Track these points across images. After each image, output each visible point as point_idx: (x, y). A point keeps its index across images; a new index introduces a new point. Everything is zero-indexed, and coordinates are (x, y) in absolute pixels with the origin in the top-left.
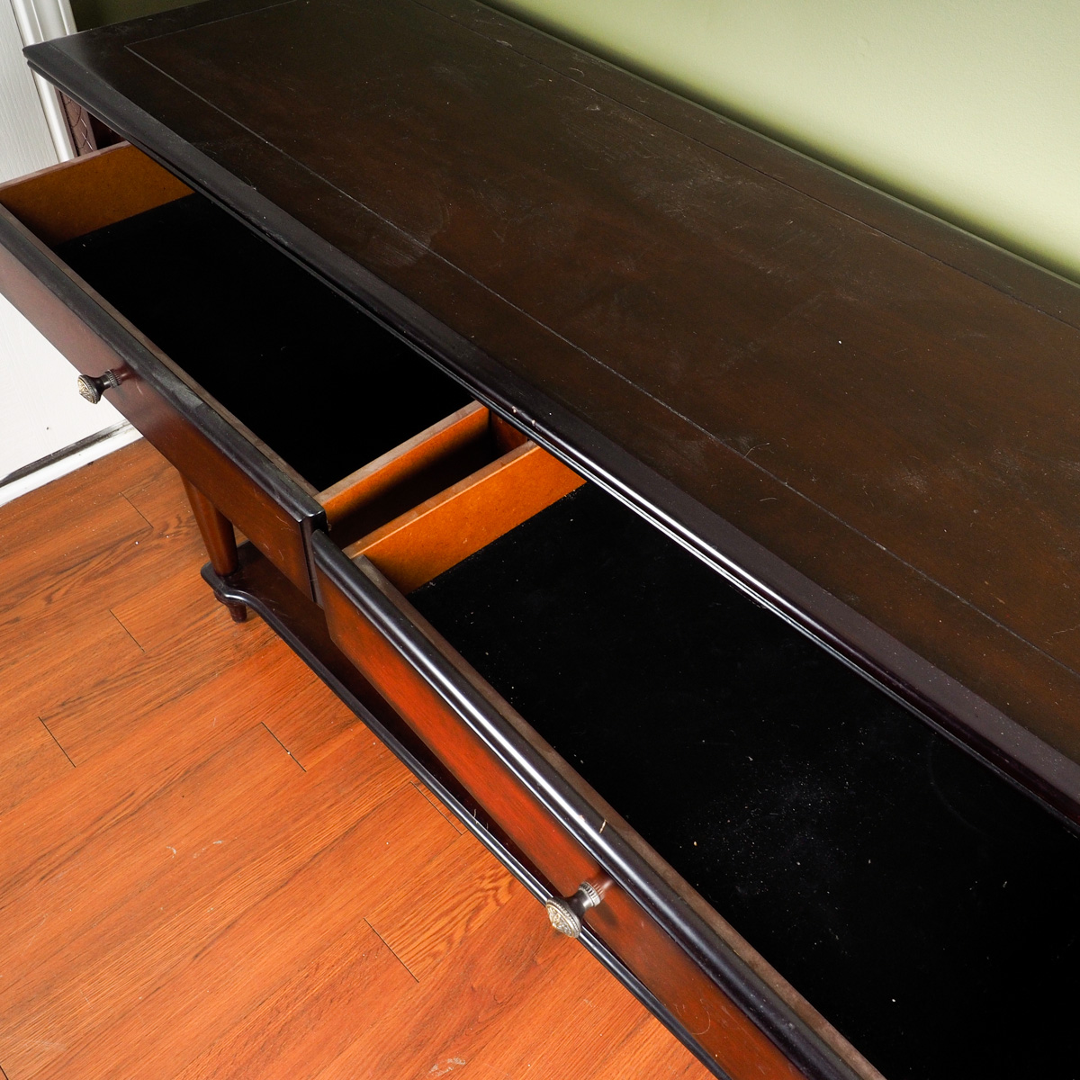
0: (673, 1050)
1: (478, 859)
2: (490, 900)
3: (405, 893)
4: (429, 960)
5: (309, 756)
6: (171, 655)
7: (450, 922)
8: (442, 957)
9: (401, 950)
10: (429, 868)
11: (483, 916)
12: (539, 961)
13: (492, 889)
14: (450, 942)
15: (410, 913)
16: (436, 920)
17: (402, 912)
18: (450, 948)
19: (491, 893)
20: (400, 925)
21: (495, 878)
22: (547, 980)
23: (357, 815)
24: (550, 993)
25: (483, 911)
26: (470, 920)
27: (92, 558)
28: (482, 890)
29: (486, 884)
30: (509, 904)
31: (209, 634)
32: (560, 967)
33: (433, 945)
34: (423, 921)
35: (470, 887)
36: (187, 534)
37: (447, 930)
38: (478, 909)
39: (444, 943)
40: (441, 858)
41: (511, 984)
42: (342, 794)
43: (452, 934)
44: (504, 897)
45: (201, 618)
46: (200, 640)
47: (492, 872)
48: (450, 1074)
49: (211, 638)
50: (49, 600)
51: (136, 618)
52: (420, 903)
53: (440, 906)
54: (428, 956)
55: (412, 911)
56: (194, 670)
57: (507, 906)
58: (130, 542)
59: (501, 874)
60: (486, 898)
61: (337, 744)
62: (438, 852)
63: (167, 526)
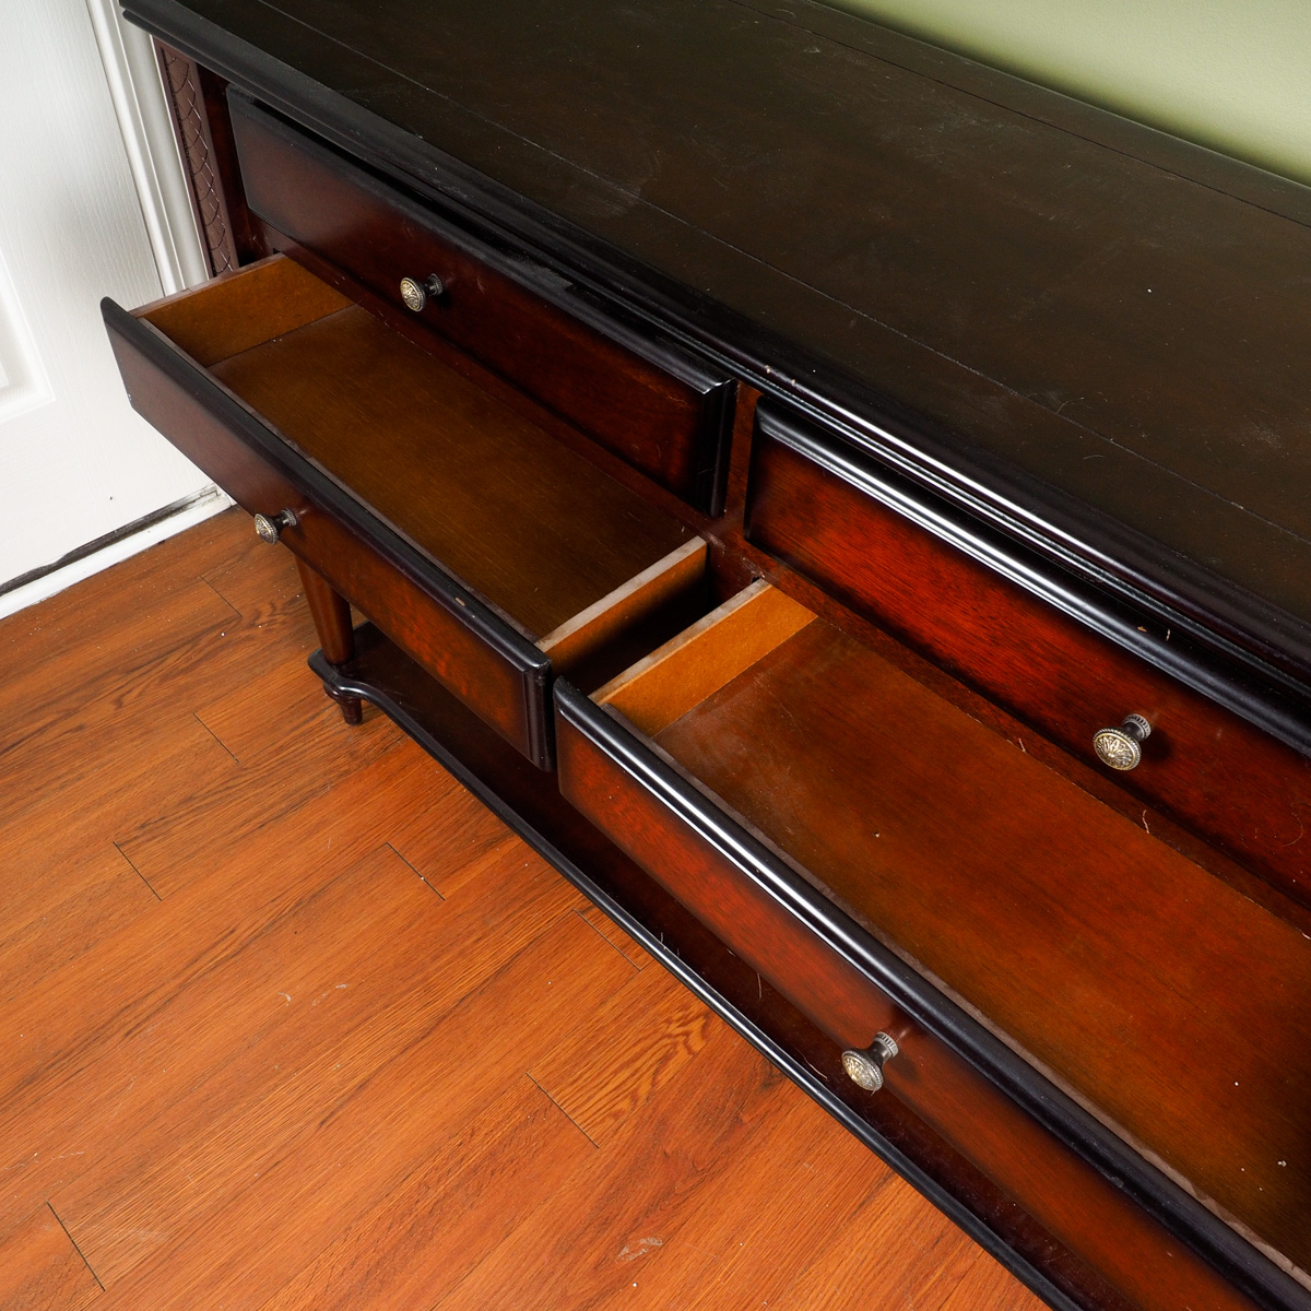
0: (917, 1221)
1: (662, 999)
2: (680, 1047)
3: (575, 1042)
4: (610, 1121)
5: (446, 882)
6: (273, 765)
7: (633, 1075)
8: (625, 1117)
9: (574, 1110)
10: (602, 1012)
11: (672, 1067)
12: (746, 1119)
13: (682, 1034)
14: (634, 1098)
15: (583, 1065)
16: (616, 1073)
17: (573, 1064)
18: (635, 1105)
19: (681, 1039)
20: (571, 1079)
21: (685, 1022)
22: (756, 1142)
23: (509, 950)
24: (761, 1157)
25: (671, 1062)
26: (657, 1072)
27: (168, 653)
28: (669, 1036)
29: (674, 1029)
30: (704, 1051)
31: (317, 740)
32: (771, 1126)
33: (614, 1102)
34: (599, 1074)
35: (655, 1032)
36: (283, 623)
37: (630, 1085)
38: (666, 1059)
39: (627, 1101)
40: (616, 999)
41: (712, 1148)
42: (490, 926)
43: (636, 1090)
44: (697, 1044)
45: (306, 722)
46: (306, 747)
47: (680, 1014)
48: (644, 1257)
49: (320, 745)
50: (119, 703)
51: (226, 723)
52: (595, 1053)
53: (619, 1056)
54: (608, 1116)
55: (585, 1062)
56: (301, 783)
57: (700, 1056)
58: (215, 634)
59: (691, 1016)
60: (675, 1045)
61: (481, 867)
62: (612, 992)
63: (258, 614)
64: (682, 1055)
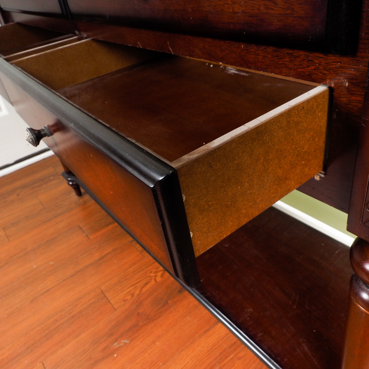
1: (150, 266)
2: (153, 280)
4: (122, 303)
7: (134, 288)
8: (128, 301)
10: (129, 269)
11: (148, 286)
12: (170, 301)
13: (155, 276)
14: (133, 295)
16: (128, 288)
17: (115, 285)
18: (133, 298)
19: (153, 278)
20: (113, 290)
21: (156, 272)
22: (172, 309)
23: (105, 252)
24: (172, 314)
26: (143, 288)
28: (150, 277)
29: (152, 275)
30: (160, 281)
31: (68, 201)
32: (178, 304)
33: (126, 296)
34: (123, 288)
35: (145, 275)
37: (132, 291)
38: (147, 283)
40: (135, 266)
41: (155, 311)
43: (134, 293)
44: (159, 279)
45: (66, 197)
46: (64, 202)
47: (155, 270)
48: (122, 346)
52: (123, 282)
53: (131, 283)
60: (151, 280)
62: (134, 264)
64: (153, 282)
